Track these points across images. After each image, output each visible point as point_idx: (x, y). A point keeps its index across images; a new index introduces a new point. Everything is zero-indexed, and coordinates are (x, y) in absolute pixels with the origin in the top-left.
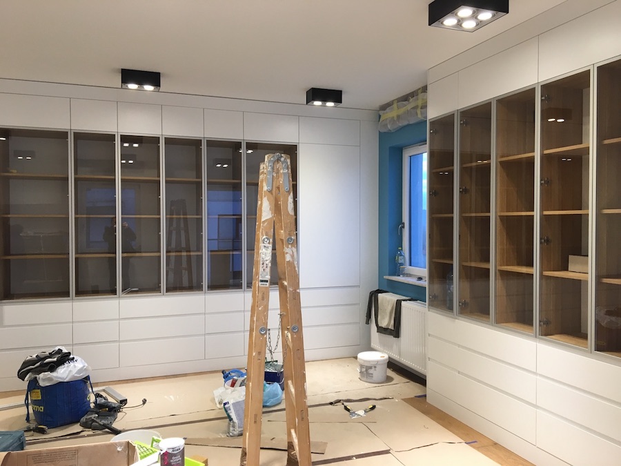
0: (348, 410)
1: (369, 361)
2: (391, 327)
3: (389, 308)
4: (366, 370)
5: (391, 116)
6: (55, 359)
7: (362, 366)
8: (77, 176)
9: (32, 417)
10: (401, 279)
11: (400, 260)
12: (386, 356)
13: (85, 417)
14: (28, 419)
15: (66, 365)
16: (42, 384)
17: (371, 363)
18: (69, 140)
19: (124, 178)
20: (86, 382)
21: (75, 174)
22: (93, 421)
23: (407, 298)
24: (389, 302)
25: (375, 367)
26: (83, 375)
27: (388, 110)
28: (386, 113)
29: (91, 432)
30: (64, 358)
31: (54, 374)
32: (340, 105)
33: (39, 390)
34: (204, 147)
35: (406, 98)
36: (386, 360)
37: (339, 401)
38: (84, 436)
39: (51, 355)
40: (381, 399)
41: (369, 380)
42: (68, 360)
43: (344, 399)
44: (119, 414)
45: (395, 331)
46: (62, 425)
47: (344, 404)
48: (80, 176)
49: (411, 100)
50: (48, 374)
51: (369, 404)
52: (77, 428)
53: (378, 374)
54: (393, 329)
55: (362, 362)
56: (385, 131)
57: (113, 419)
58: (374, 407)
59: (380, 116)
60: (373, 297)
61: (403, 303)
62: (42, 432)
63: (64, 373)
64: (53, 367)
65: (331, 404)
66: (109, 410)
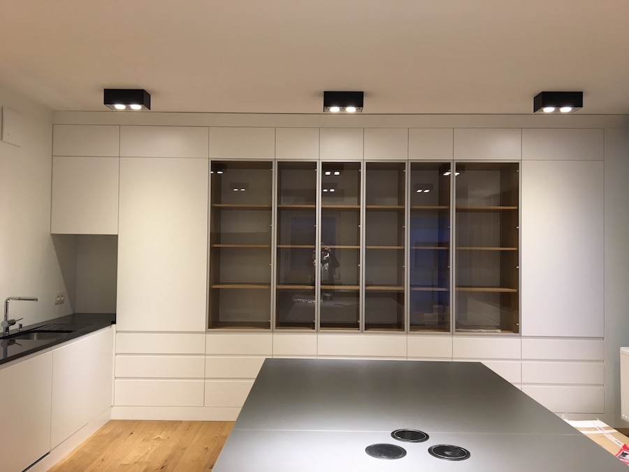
8: (280, 206)
18: (273, 170)
19: (324, 206)
21: (278, 204)
32: (581, 109)
34: (408, 171)
48: (283, 205)
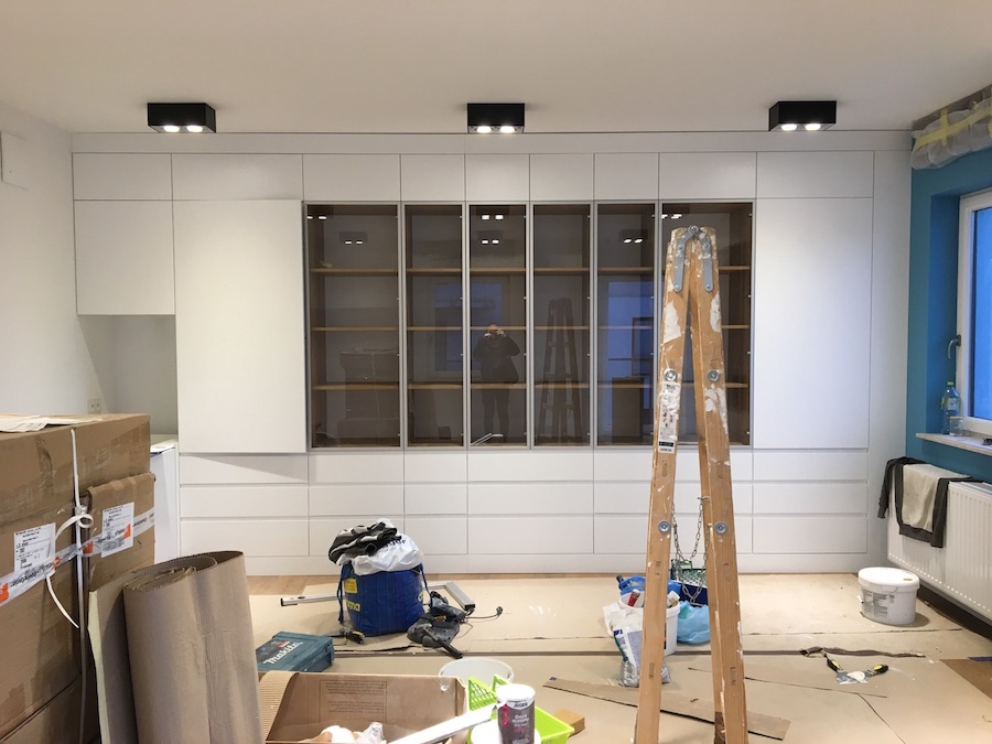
0: (835, 668)
1: (881, 586)
2: (927, 526)
3: (924, 493)
4: (875, 601)
5: (937, 138)
6: (375, 537)
7: (866, 593)
8: (410, 270)
9: (347, 616)
10: (950, 440)
11: (951, 405)
12: (915, 580)
13: (415, 626)
14: (341, 619)
15: (390, 547)
16: (358, 571)
17: (884, 589)
18: (399, 217)
19: (474, 270)
20: (416, 575)
21: (406, 267)
22: (425, 633)
23: (961, 476)
24: (924, 480)
25: (892, 597)
26: (412, 564)
27: (929, 128)
28: (927, 133)
29: (421, 650)
30: (388, 536)
31: (373, 559)
32: (833, 127)
33: (354, 581)
34: (594, 216)
35: (965, 104)
36: (915, 585)
37: (819, 650)
38: (411, 655)
39: (370, 531)
40: (900, 656)
41: (879, 618)
42: (393, 539)
43: (828, 647)
44: (462, 627)
45: (935, 535)
46: (383, 634)
47: (829, 656)
48: (414, 269)
49: (977, 106)
50: (365, 558)
51: (877, 662)
52: (402, 640)
53: (897, 609)
54: (930, 530)
55: (866, 586)
56: (923, 166)
57: (453, 633)
58: (884, 669)
59: (914, 141)
60: (894, 470)
61: (952, 485)
62: (358, 640)
63: (388, 558)
64: (372, 549)
65: (804, 653)
66: (449, 619)
